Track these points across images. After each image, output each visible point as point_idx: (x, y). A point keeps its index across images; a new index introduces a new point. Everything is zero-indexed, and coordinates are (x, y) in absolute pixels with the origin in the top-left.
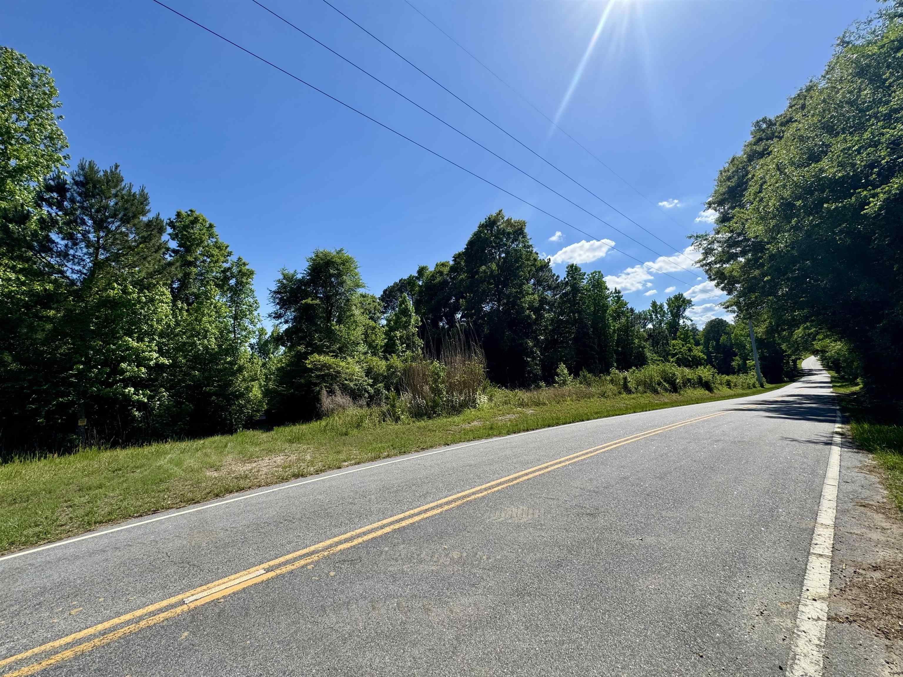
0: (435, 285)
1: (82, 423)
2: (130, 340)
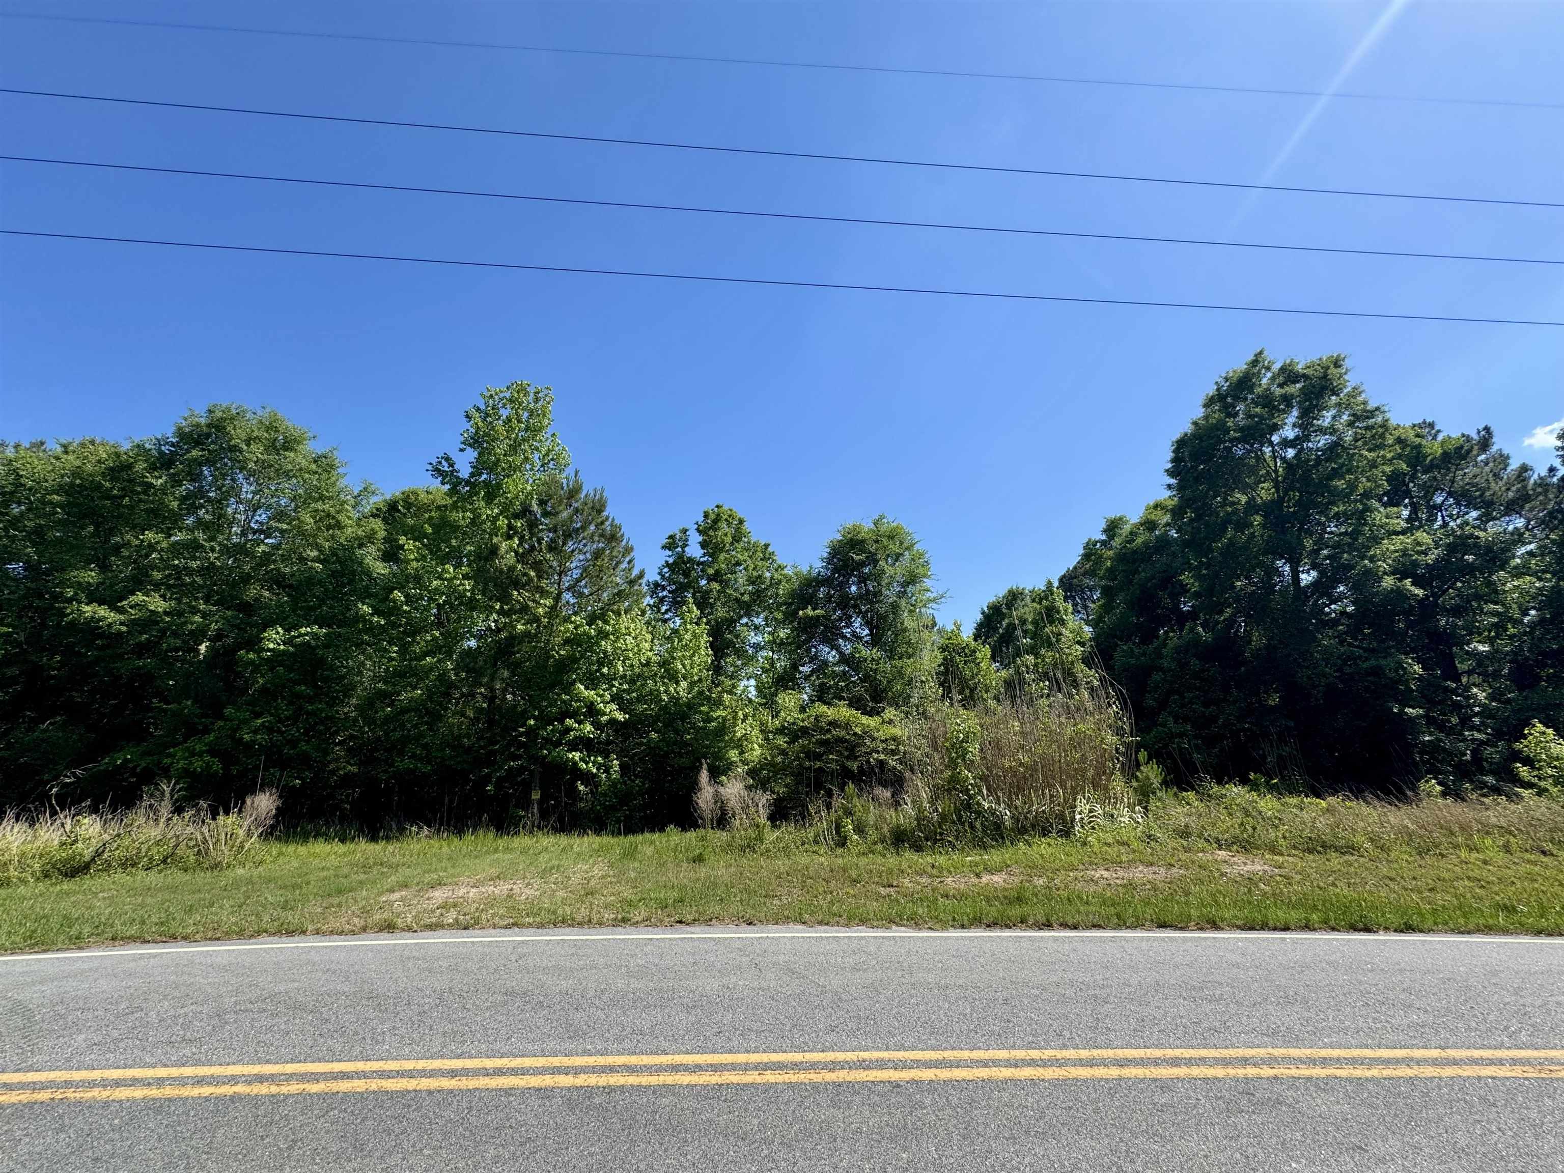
0: (1135, 552)
1: (536, 796)
2: (582, 687)
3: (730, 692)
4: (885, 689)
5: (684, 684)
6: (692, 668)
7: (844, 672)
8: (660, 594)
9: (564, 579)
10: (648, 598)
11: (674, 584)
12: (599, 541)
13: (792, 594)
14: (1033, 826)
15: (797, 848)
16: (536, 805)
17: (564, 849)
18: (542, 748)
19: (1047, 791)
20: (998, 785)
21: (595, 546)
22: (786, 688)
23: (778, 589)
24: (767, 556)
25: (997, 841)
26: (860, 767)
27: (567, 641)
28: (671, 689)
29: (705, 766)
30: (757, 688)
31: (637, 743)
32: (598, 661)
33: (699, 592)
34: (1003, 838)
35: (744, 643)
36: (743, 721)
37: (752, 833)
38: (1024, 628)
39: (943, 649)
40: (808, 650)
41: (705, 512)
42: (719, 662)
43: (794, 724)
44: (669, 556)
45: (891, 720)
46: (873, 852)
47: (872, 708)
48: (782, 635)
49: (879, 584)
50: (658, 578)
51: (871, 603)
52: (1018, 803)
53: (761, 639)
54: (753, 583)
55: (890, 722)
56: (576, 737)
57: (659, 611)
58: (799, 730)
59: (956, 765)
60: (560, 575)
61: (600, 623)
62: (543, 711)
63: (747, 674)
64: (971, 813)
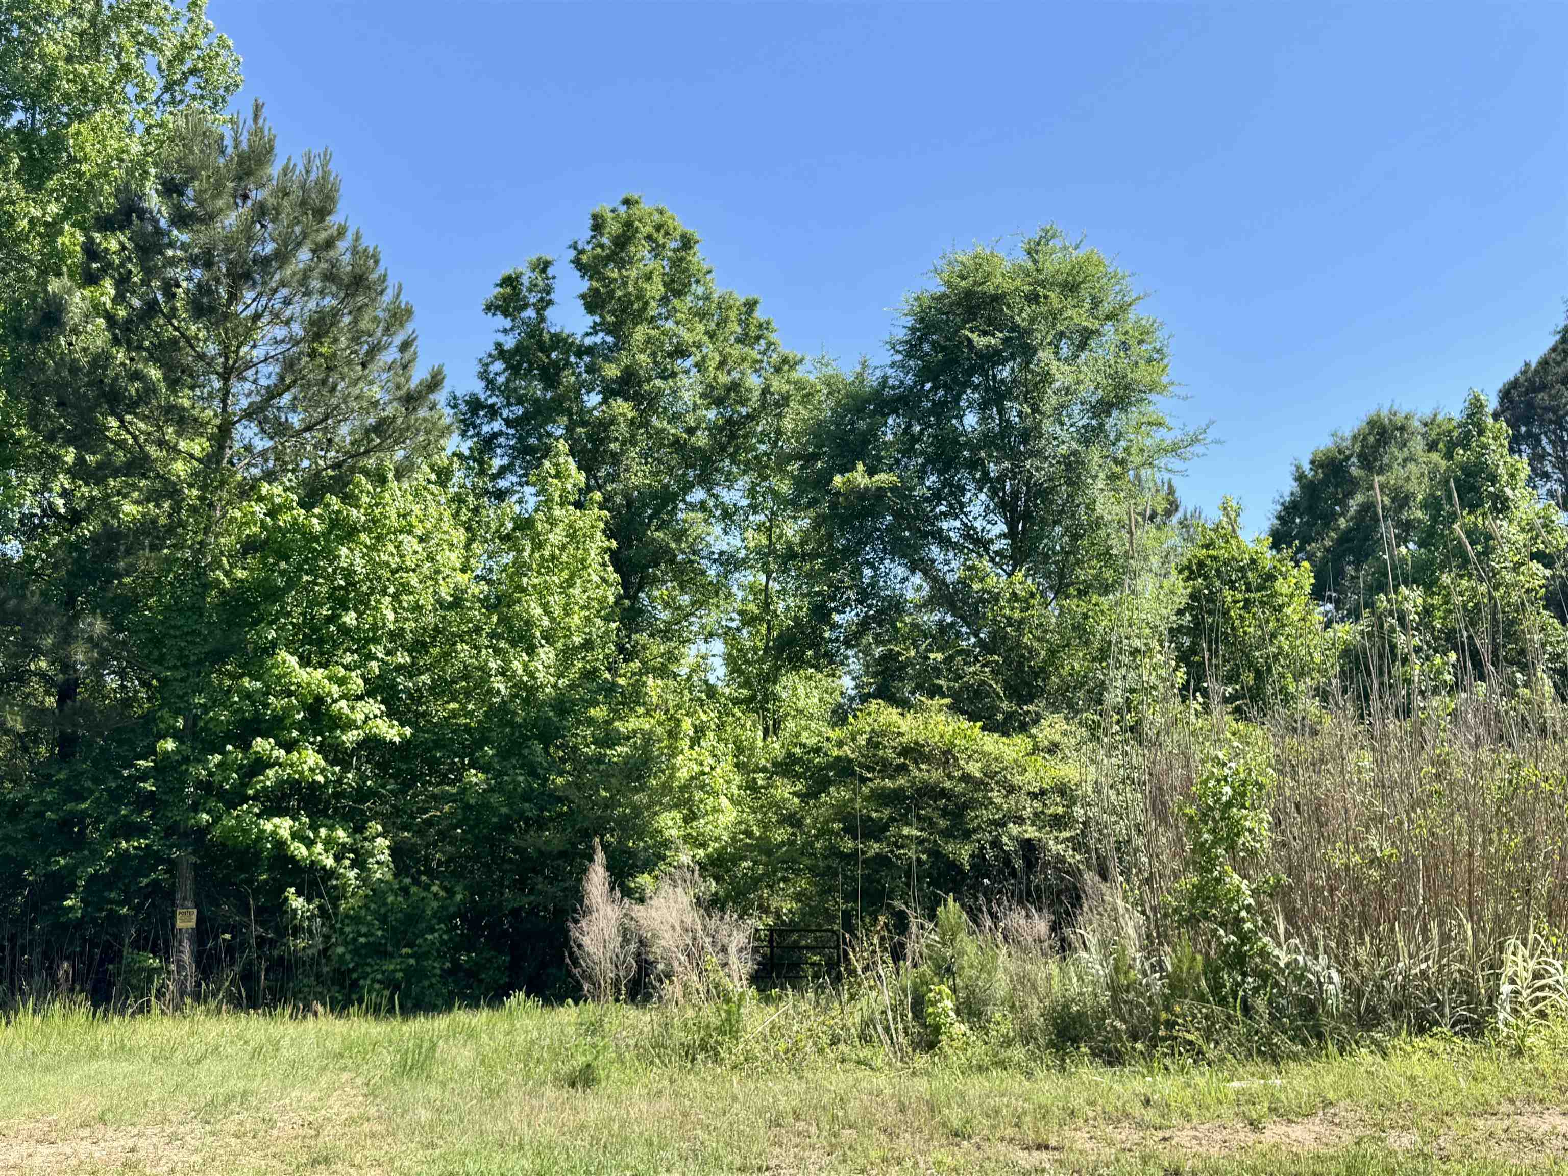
1: (186, 921)
2: (293, 661)
3: (662, 672)
4: (1042, 669)
5: (546, 654)
6: (567, 613)
7: (943, 628)
8: (486, 429)
9: (237, 387)
10: (456, 438)
11: (520, 402)
12: (322, 292)
13: (818, 431)
14: (1396, 1009)
15: (821, 1051)
16: (186, 944)
17: (257, 1052)
18: (196, 808)
19: (1433, 926)
20: (1315, 913)
21: (312, 305)
22: (797, 663)
23: (780, 416)
24: (754, 332)
25: (1304, 1042)
26: (978, 858)
27: (250, 546)
28: (517, 666)
29: (600, 857)
30: (729, 659)
31: (434, 797)
32: (331, 596)
33: (584, 424)
34: (1320, 1036)
35: (694, 553)
36: (695, 741)
37: (711, 1014)
38: (1404, 516)
39: (1193, 570)
40: (856, 572)
41: (595, 217)
42: (634, 598)
43: (817, 750)
44: (505, 331)
45: (1056, 745)
46: (1002, 1065)
47: (1009, 716)
48: (790, 533)
49: (1035, 409)
50: (478, 387)
51: (1015, 457)
52: (1362, 954)
53: (739, 543)
54: (719, 402)
55: (1052, 750)
56: (280, 783)
57: (482, 472)
58: (829, 766)
59: (1212, 862)
60: (225, 376)
61: (335, 502)
62: (197, 718)
63: (703, 627)
64: (1244, 975)
